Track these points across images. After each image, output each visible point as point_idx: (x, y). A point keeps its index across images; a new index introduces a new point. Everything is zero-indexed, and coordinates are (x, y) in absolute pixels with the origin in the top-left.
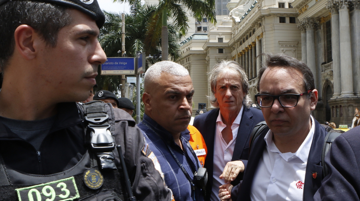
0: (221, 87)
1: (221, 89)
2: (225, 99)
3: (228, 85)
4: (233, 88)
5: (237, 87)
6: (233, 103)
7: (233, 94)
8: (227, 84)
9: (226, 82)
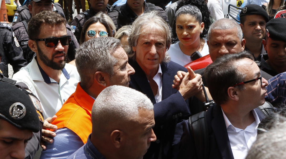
0: (145, 42)
1: (145, 45)
2: (148, 56)
3: (153, 42)
4: (158, 45)
5: (162, 44)
6: (157, 61)
7: (158, 51)
8: (152, 40)
9: (152, 38)
